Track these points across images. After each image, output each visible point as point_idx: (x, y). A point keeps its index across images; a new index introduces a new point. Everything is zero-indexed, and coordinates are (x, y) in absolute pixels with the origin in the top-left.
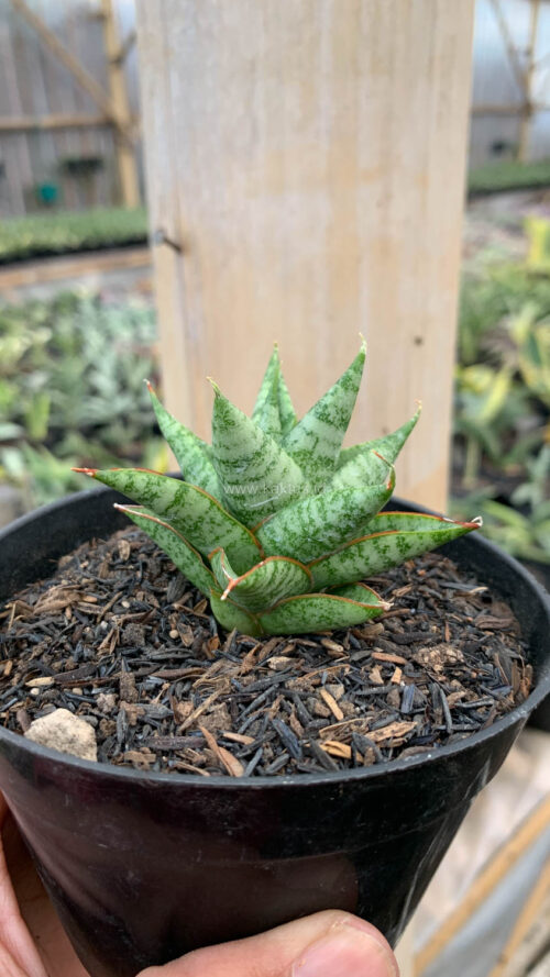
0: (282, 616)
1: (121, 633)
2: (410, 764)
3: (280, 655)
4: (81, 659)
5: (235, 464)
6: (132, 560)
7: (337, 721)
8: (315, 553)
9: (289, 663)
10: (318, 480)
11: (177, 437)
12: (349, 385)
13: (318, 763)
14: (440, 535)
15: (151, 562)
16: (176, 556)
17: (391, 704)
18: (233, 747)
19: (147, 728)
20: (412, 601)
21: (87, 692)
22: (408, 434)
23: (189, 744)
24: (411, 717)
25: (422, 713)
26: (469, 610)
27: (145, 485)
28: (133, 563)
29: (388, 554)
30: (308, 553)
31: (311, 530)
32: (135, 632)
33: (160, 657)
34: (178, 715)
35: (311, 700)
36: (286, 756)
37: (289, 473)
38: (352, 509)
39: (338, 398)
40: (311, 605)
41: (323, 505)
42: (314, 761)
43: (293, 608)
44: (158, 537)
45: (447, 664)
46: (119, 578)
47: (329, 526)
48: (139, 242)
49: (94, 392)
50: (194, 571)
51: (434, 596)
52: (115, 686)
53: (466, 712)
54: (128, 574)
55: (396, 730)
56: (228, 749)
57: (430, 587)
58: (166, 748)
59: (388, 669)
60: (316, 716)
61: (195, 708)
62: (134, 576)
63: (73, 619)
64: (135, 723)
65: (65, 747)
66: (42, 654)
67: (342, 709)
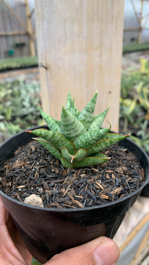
0: (81, 163)
1: (39, 171)
2: (125, 199)
3: (83, 174)
4: (31, 179)
5: (68, 126)
6: (36, 151)
7: (102, 190)
8: (89, 146)
9: (86, 175)
10: (87, 127)
11: (47, 118)
12: (94, 101)
13: (101, 201)
14: (120, 139)
15: (42, 151)
16: (51, 150)
17: (114, 183)
18: (79, 200)
19: (54, 197)
20: (110, 155)
21: (35, 188)
22: (107, 112)
23: (66, 199)
24: (119, 186)
25: (121, 185)
26: (124, 156)
27: (44, 133)
28: (37, 152)
29: (107, 145)
30: (87, 146)
31: (88, 141)
32: (43, 171)
33: (51, 177)
34: (62, 192)
35: (95, 185)
36: (92, 200)
37: (81, 126)
38: (99, 135)
39: (91, 105)
40: (89, 160)
41: (91, 134)
42: (100, 201)
43: (84, 161)
44: (46, 146)
45: (124, 171)
46: (34, 156)
47: (93, 140)
48: (35, 66)
49: (24, 107)
50: (56, 154)
51: (115, 153)
52: (42, 186)
53: (132, 183)
54: (36, 155)
55: (118, 190)
56: (77, 200)
57: (113, 150)
58: (61, 201)
59: (110, 175)
60: (97, 189)
61: (66, 190)
62: (38, 155)
63: (25, 169)
64: (50, 195)
65: (36, 204)
66: (19, 179)
67: (103, 186)
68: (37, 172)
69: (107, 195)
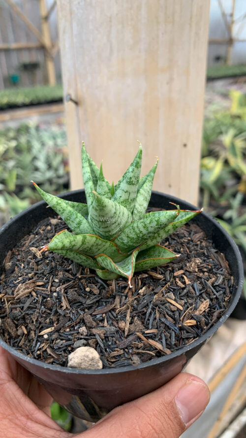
1: (67, 296)
7: (181, 310)
8: (141, 242)
9: (146, 289)
10: (131, 209)
12: (138, 165)
13: (187, 332)
17: (193, 294)
18: (153, 337)
19: (110, 339)
21: (72, 329)
22: (155, 172)
23: (132, 340)
24: (202, 296)
25: (204, 292)
26: (186, 234)
28: (46, 258)
32: (73, 294)
33: (91, 302)
34: (120, 329)
35: (167, 305)
36: (173, 333)
39: (135, 173)
41: (145, 225)
42: (185, 332)
45: (198, 267)
46: (44, 268)
52: (83, 322)
53: (218, 286)
54: (48, 265)
55: (204, 305)
56: (150, 338)
58: (125, 346)
59: (182, 279)
60: (173, 312)
61: (126, 323)
62: (51, 265)
63: (39, 296)
64: (103, 338)
65: (90, 363)
66: (38, 318)
67: (180, 304)
68: (63, 298)
69: (192, 318)
